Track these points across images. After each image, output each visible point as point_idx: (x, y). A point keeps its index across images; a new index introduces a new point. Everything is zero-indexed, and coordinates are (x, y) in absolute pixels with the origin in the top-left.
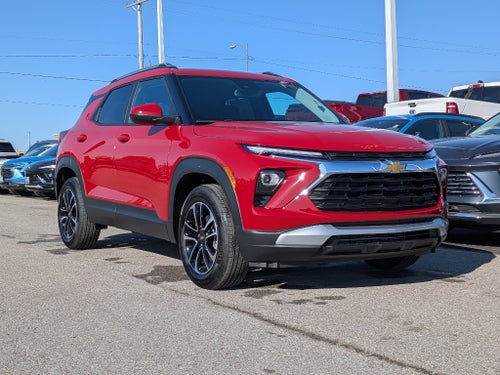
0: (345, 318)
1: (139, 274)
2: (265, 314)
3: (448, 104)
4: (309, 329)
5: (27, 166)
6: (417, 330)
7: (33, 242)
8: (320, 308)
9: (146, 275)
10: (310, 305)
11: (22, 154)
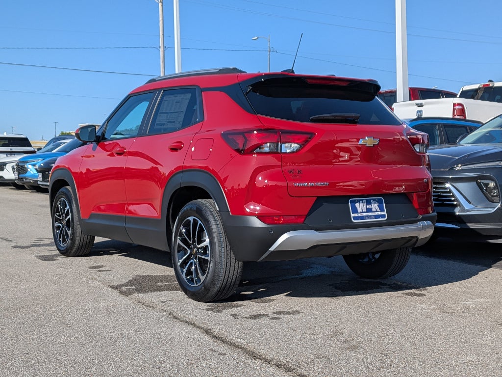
0: (292, 334)
1: (115, 284)
2: (217, 329)
3: (454, 105)
4: (252, 347)
5: (40, 163)
6: (353, 348)
7: (27, 247)
8: (272, 323)
9: (121, 286)
10: (264, 321)
11: (39, 149)
